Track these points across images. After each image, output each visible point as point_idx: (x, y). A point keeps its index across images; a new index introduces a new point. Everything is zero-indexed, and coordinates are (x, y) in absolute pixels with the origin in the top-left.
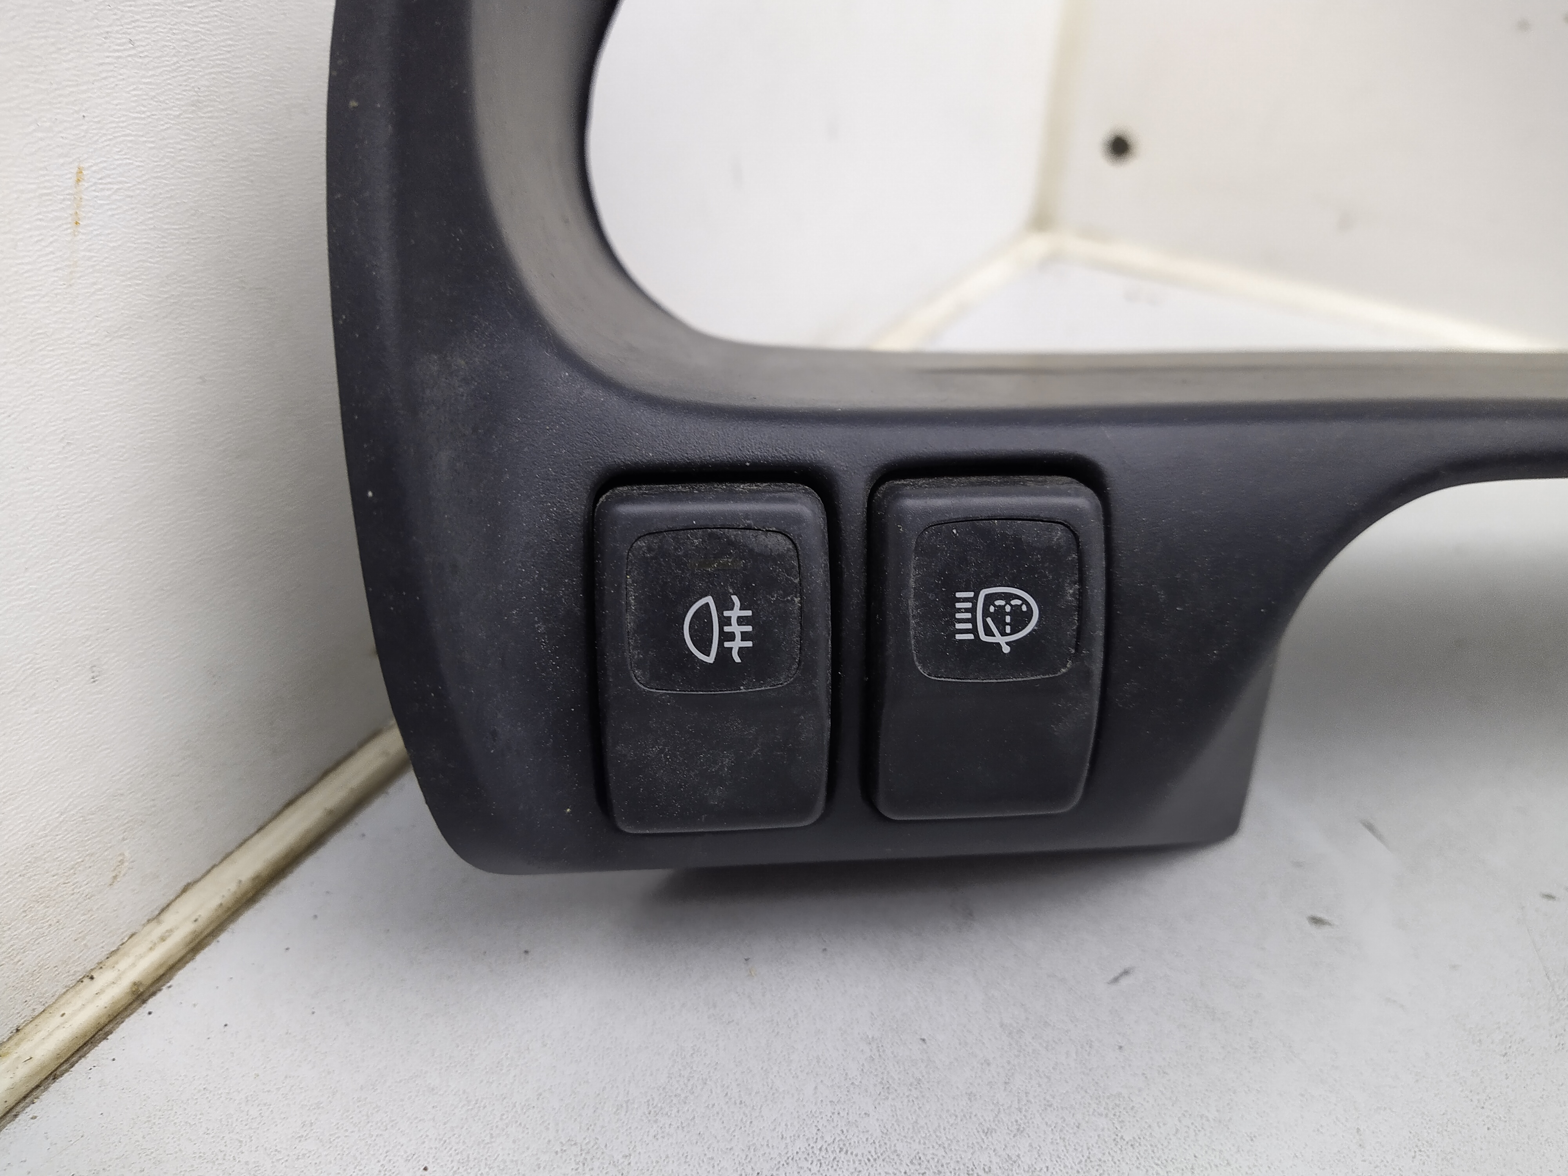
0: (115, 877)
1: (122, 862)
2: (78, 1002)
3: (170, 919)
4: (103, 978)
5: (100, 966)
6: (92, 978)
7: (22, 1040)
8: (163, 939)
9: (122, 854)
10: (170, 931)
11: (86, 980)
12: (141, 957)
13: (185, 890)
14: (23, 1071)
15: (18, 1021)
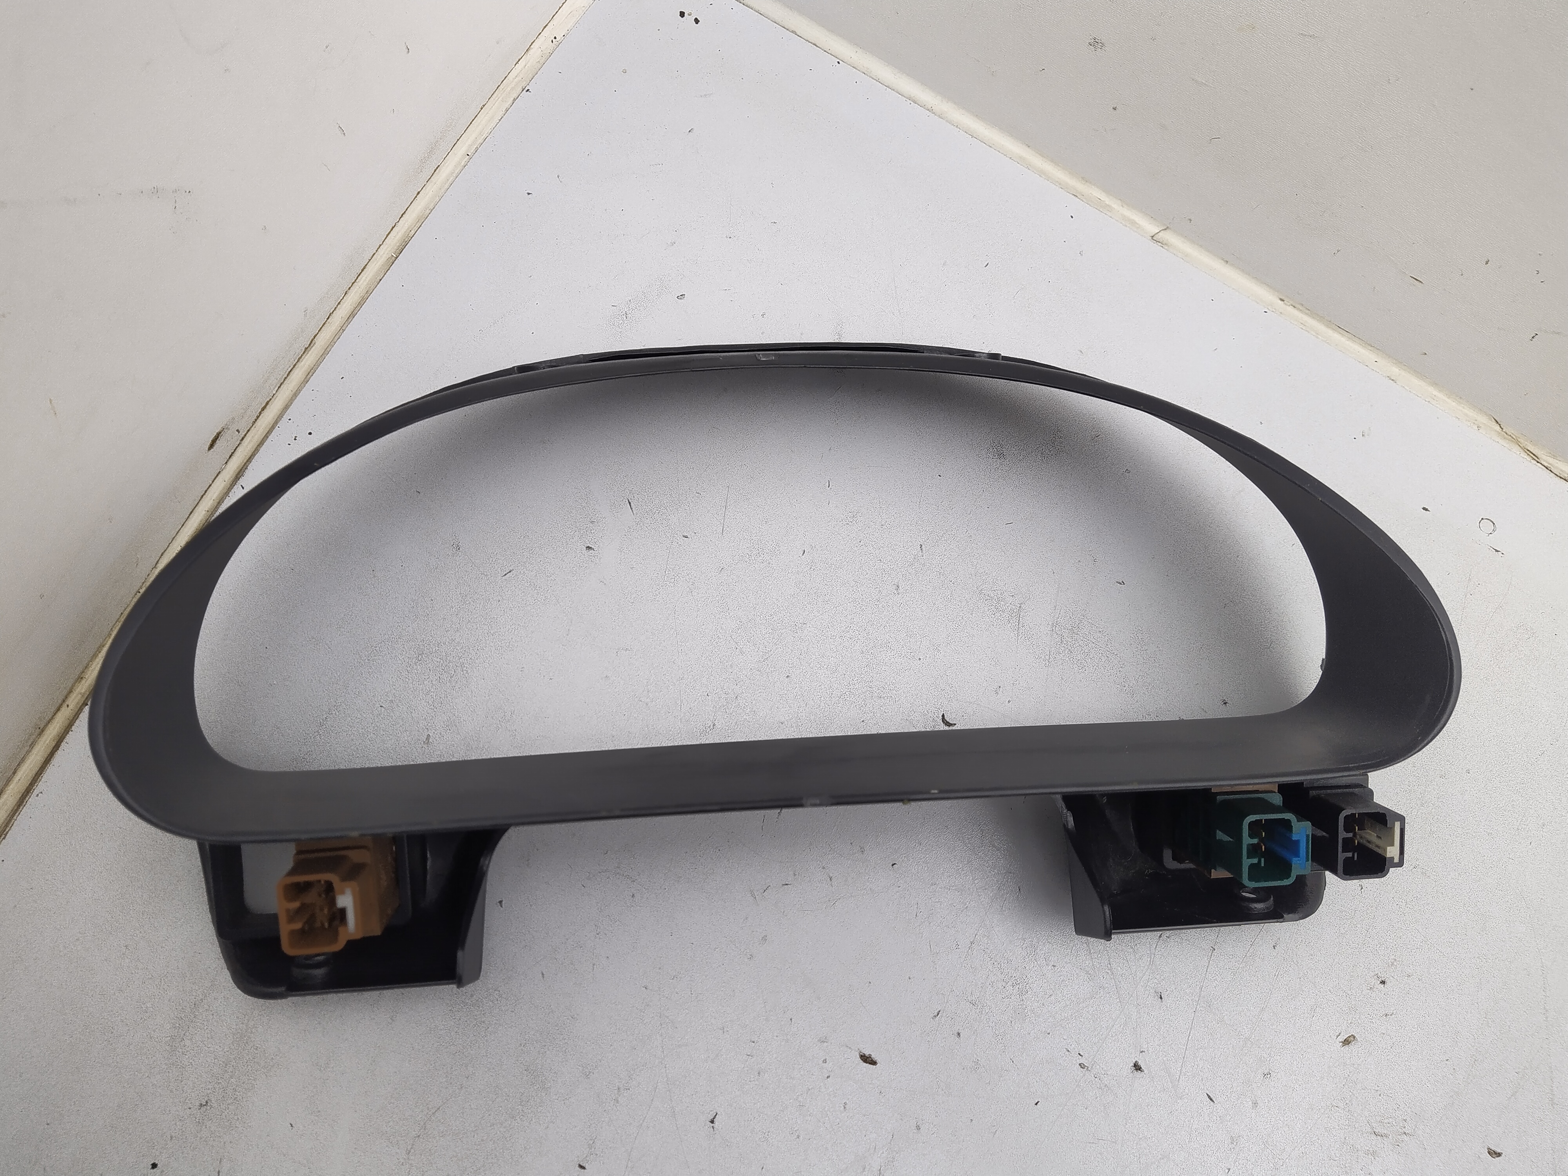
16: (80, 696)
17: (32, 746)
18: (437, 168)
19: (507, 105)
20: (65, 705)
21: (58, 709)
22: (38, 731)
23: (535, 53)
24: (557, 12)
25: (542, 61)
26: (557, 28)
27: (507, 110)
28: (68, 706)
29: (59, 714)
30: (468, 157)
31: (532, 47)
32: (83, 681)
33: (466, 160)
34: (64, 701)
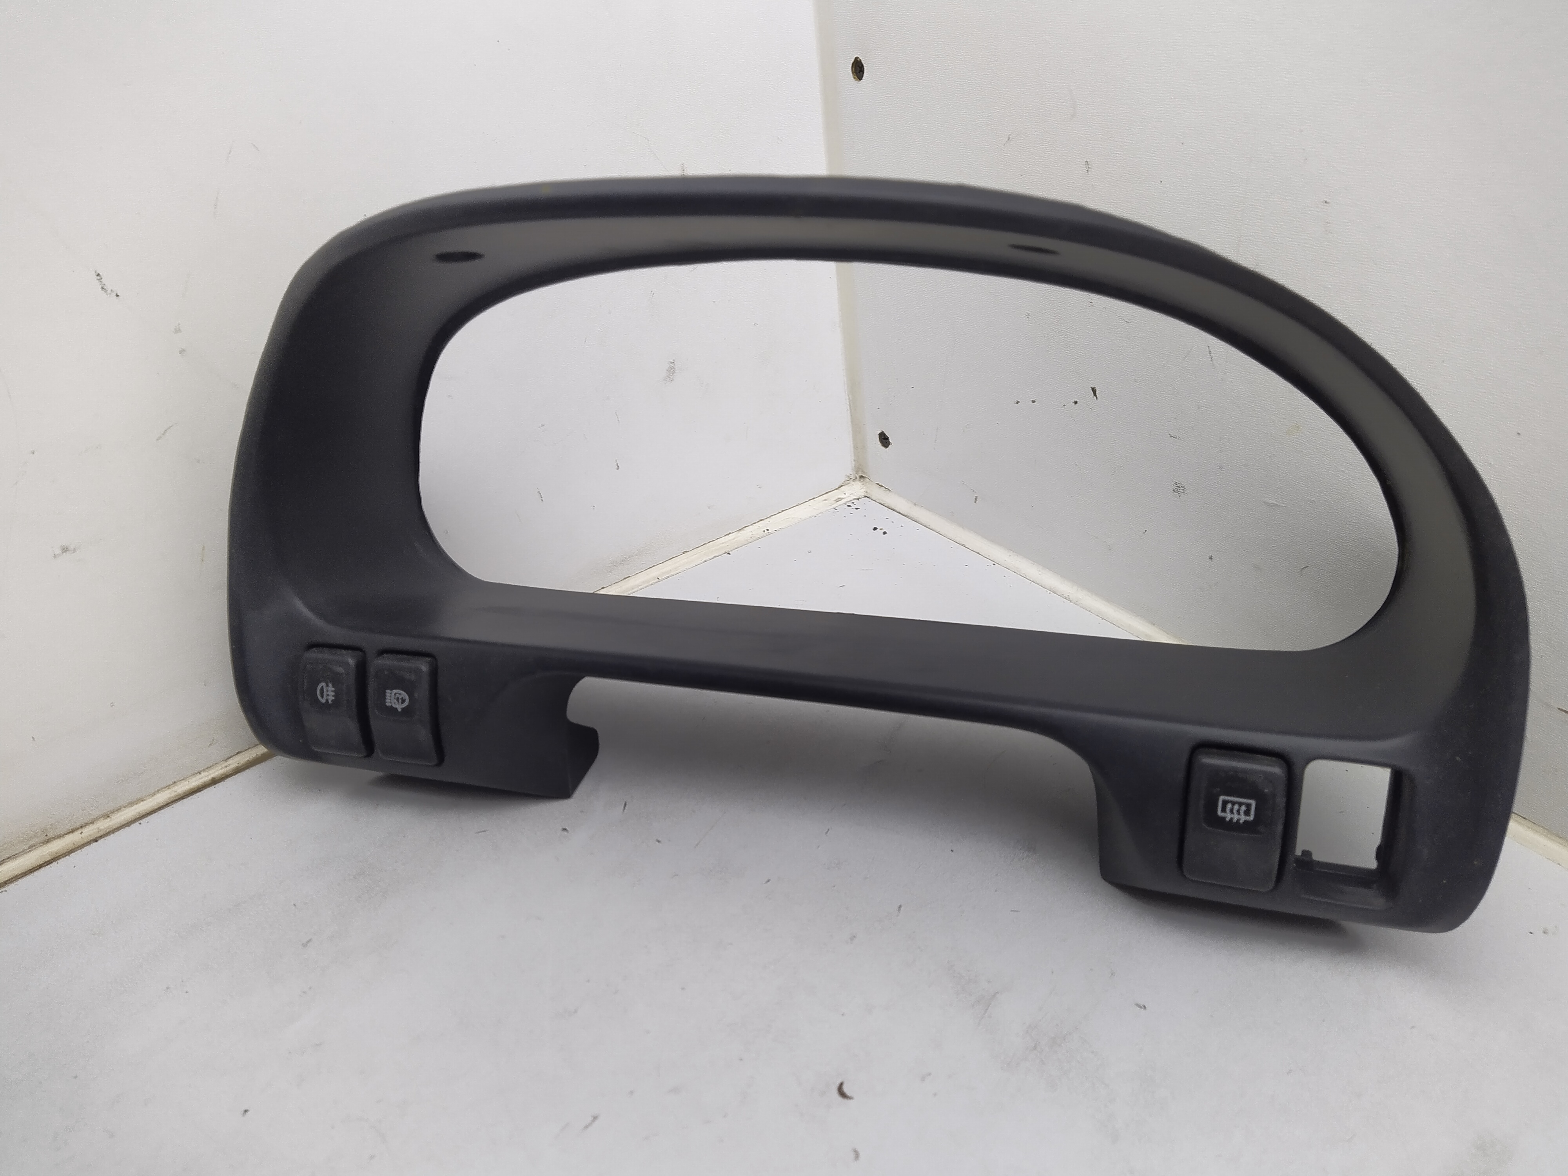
0: (211, 744)
1: (213, 740)
2: (194, 779)
3: (230, 761)
4: (203, 774)
5: (204, 770)
6: (200, 773)
7: (176, 785)
8: (226, 767)
9: (214, 738)
10: (229, 765)
11: (198, 774)
12: (218, 770)
13: (238, 753)
14: (173, 794)
15: (175, 780)
16: (96, 830)
17: (32, 847)
18: (627, 577)
19: (707, 558)
20: (79, 831)
21: (73, 831)
22: (43, 838)
23: (747, 533)
24: (775, 515)
25: (749, 541)
26: (772, 524)
27: (705, 561)
28: (81, 833)
29: (71, 835)
30: (658, 580)
31: (744, 529)
32: (108, 819)
33: (655, 581)
34: (81, 827)
